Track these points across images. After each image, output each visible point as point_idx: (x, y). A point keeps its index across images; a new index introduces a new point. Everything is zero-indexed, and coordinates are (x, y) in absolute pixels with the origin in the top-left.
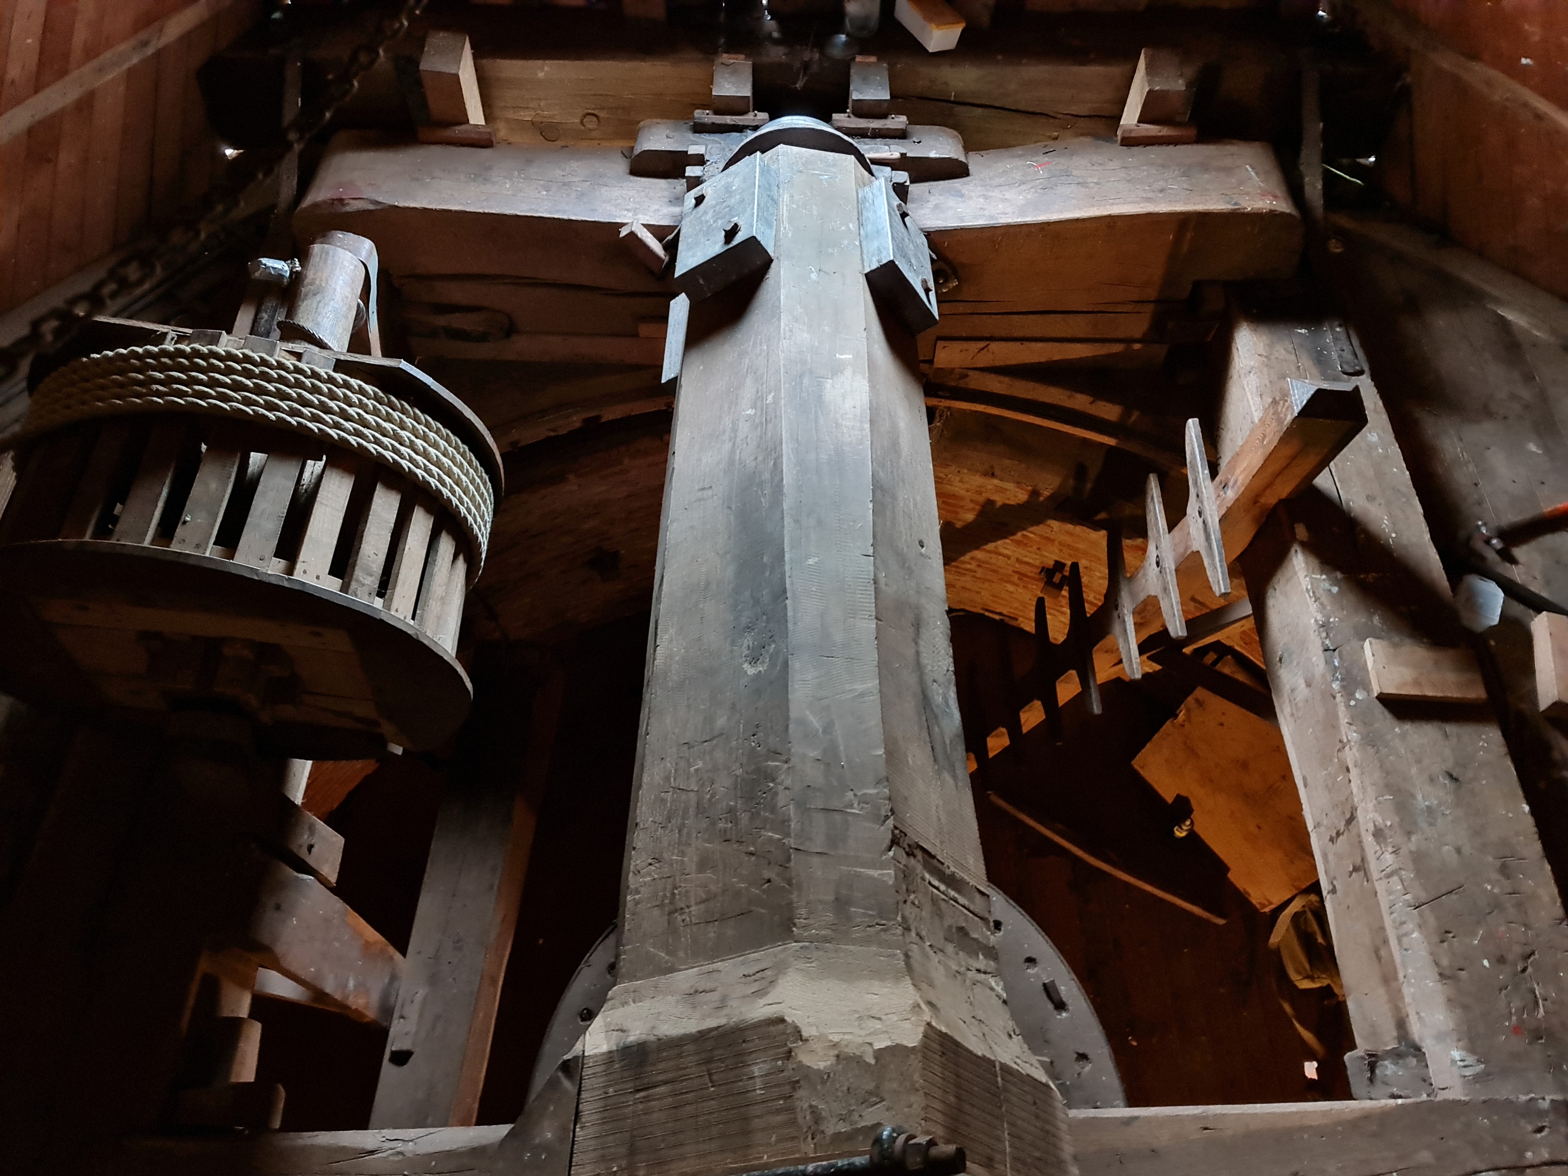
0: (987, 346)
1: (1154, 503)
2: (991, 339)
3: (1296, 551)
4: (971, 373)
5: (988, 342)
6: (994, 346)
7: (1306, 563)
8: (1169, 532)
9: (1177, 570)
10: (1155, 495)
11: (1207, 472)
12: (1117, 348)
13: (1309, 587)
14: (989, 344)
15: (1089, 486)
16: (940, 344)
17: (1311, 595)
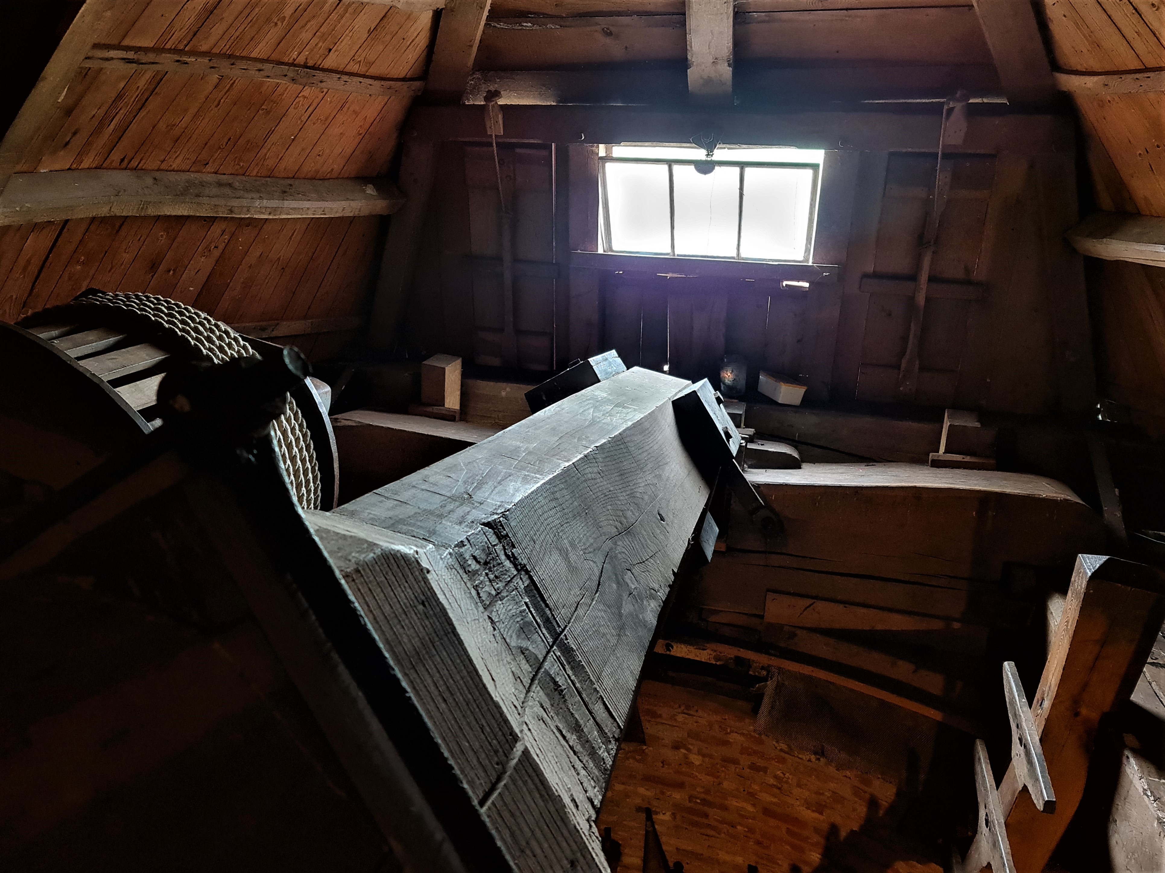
0: (812, 604)
1: (981, 763)
2: (816, 598)
3: (1128, 757)
4: (799, 632)
5: (814, 601)
6: (820, 605)
7: (1140, 767)
8: (997, 789)
9: (1007, 824)
10: (981, 757)
11: (1024, 700)
12: (937, 625)
13: (1146, 787)
14: (814, 602)
15: (922, 777)
16: (770, 596)
17: (1149, 794)
